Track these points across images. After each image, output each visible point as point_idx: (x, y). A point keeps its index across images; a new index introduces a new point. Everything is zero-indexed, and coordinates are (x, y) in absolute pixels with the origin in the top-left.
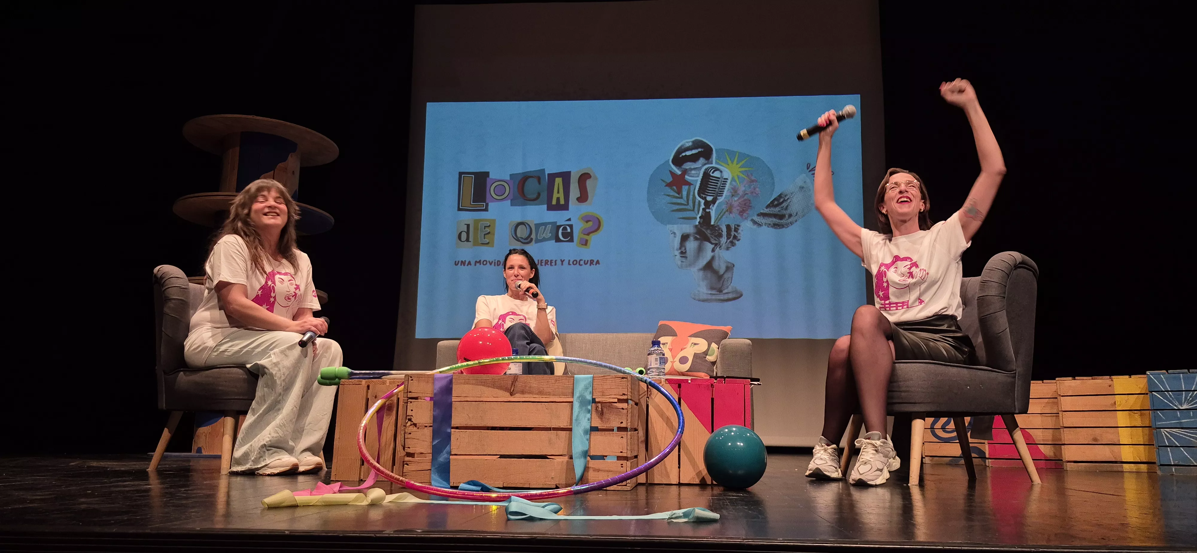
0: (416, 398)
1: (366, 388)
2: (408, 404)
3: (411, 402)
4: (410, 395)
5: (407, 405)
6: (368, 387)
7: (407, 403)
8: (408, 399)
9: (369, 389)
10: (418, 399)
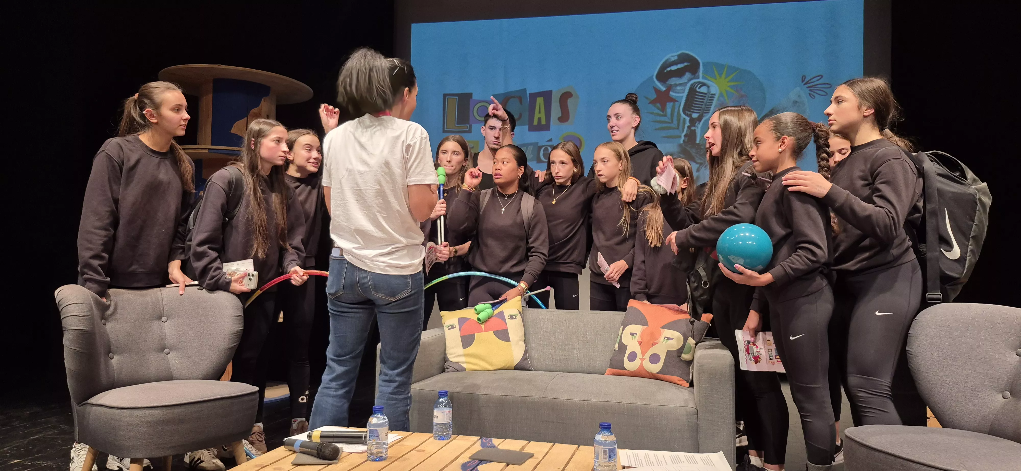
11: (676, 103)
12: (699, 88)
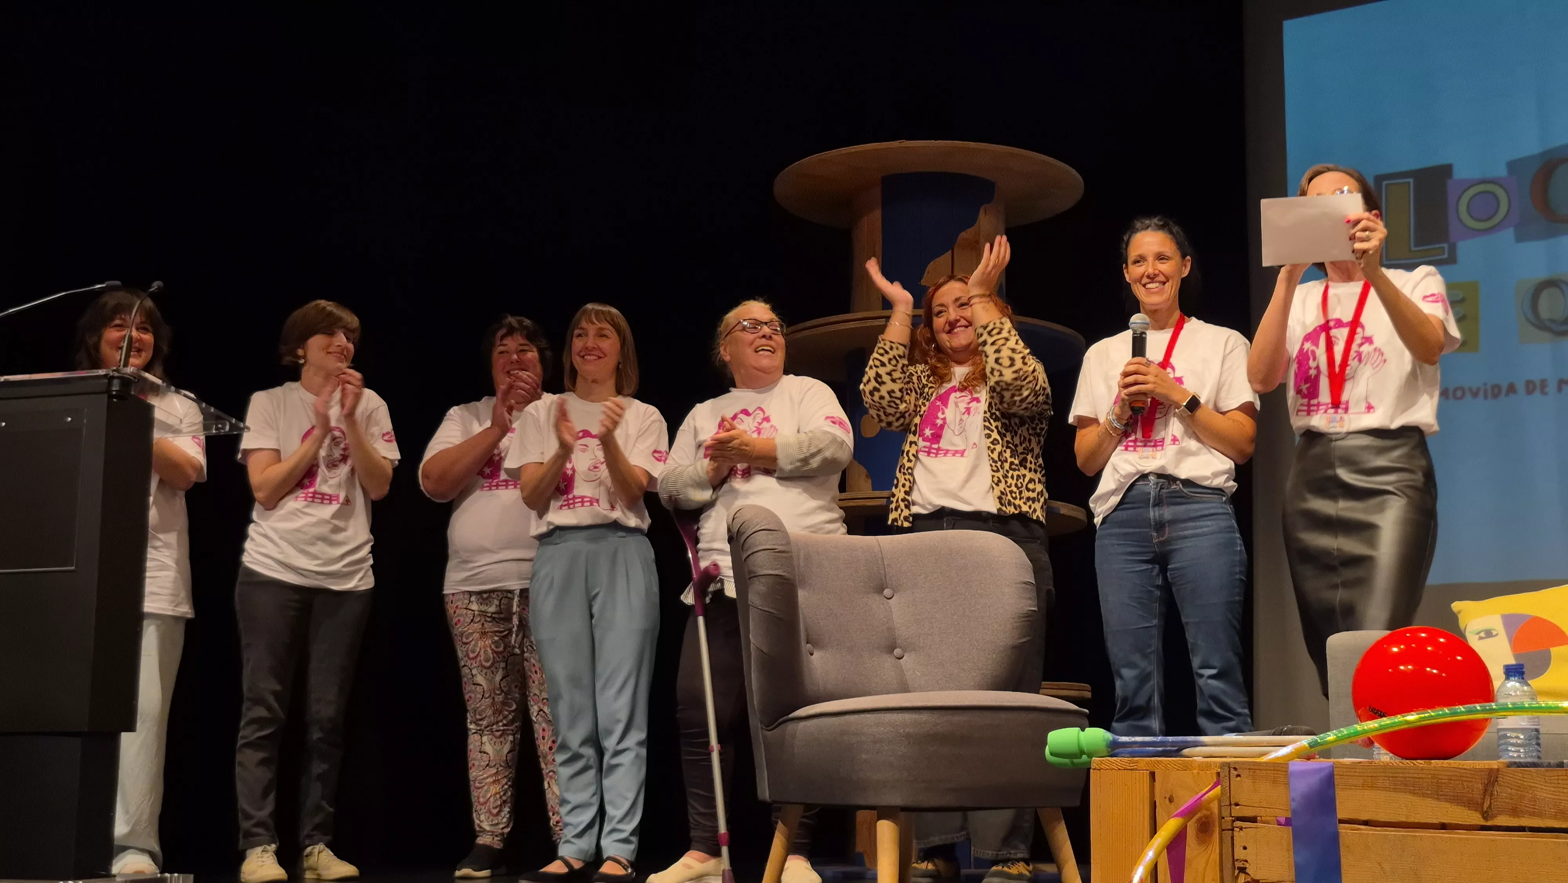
0: (1253, 820)
1: (1147, 778)
2: (1236, 834)
3: (1241, 829)
4: (1237, 811)
5: (1233, 834)
6: (1153, 775)
7: (1233, 830)
8: (1234, 821)
9: (1155, 781)
10: (1256, 822)
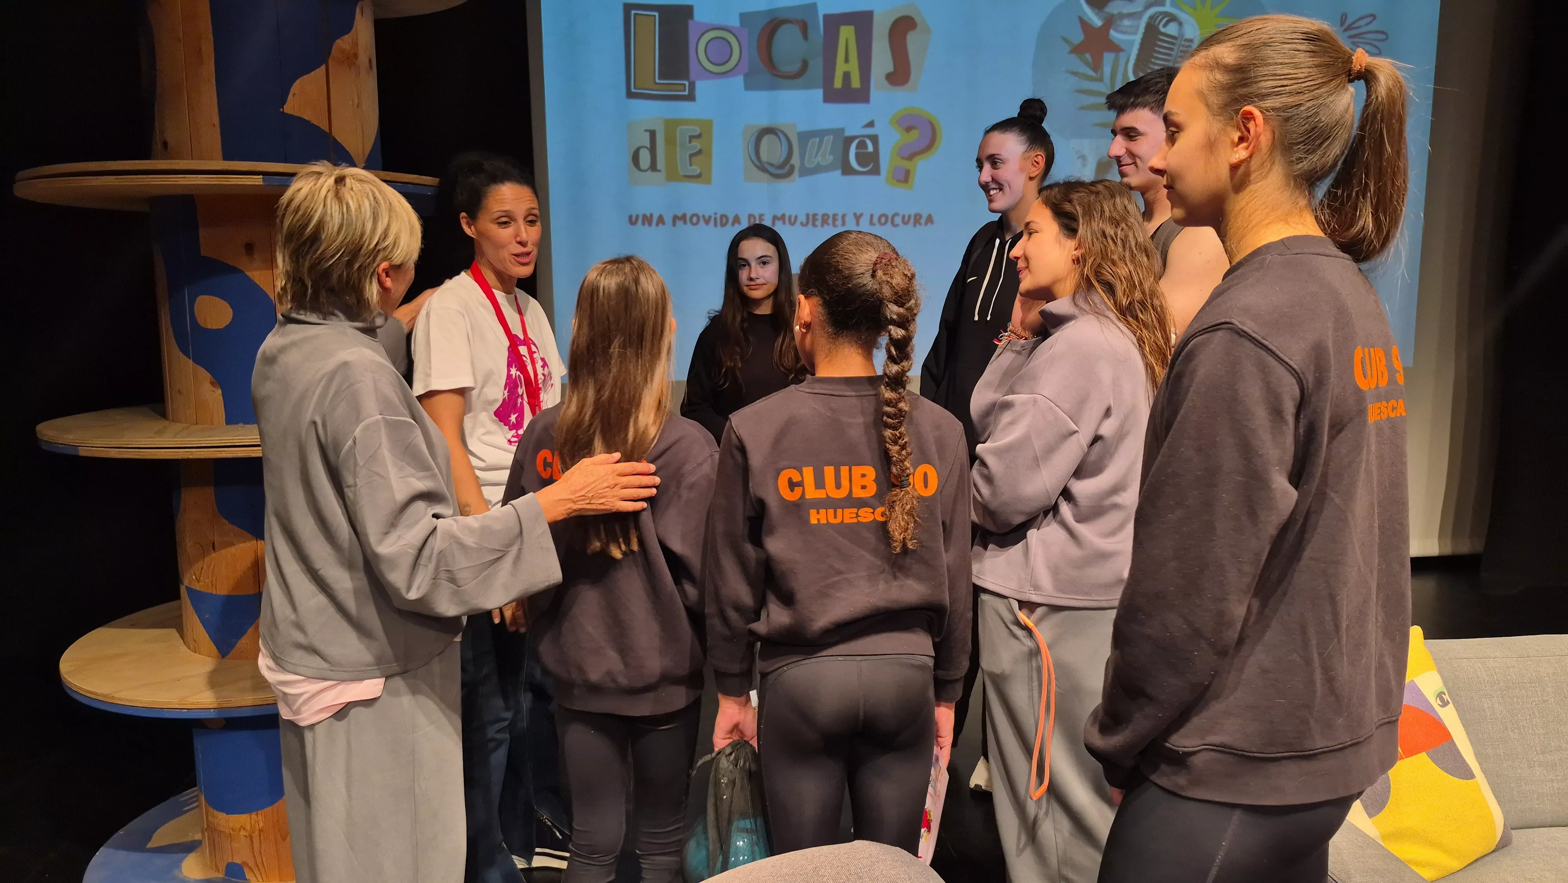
11: (1121, 54)
12: (1165, 26)
